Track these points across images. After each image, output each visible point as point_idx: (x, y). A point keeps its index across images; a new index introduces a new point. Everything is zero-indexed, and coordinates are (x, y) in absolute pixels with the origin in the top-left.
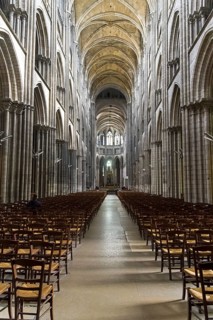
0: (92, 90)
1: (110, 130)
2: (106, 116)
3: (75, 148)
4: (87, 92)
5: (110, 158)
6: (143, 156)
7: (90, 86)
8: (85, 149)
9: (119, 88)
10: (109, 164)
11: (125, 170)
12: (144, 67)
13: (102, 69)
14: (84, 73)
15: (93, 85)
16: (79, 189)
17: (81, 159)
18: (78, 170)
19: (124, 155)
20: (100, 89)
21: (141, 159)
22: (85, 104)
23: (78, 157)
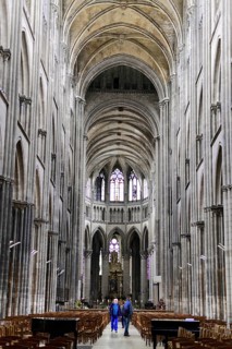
0: (77, 68)
1: (117, 166)
2: (110, 132)
3: (32, 199)
4: (65, 72)
5: (116, 233)
6: (201, 225)
7: (73, 58)
8: (58, 205)
9: (140, 66)
10: (115, 246)
11: (153, 259)
12: (202, 10)
13: (103, 21)
14: (60, 27)
15: (80, 58)
16: (36, 304)
17: (45, 229)
18: (37, 256)
19: (150, 224)
20: (96, 66)
21: (194, 231)
22: (60, 99)
23: (39, 222)
